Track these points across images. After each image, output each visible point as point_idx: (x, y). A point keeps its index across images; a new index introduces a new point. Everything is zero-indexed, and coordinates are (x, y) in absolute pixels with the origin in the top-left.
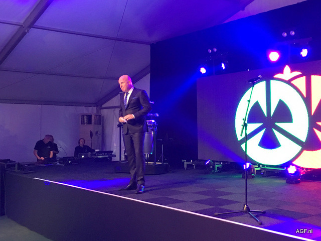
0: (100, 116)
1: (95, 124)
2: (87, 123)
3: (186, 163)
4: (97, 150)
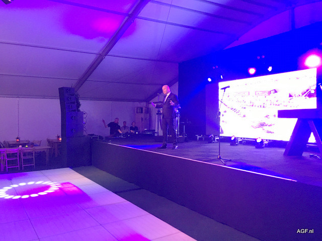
0: (148, 108)
1: (145, 113)
2: (140, 113)
3: (198, 137)
4: (145, 129)
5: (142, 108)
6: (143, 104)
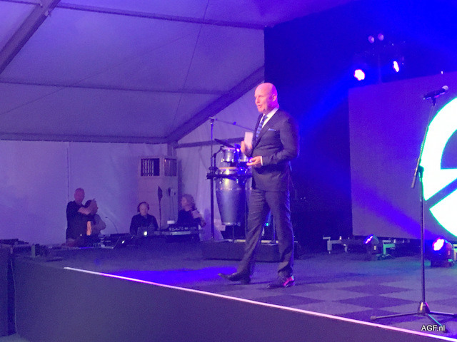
0: (174, 161)
1: (166, 174)
2: (150, 174)
3: (330, 243)
4: (170, 222)
6: (160, 150)
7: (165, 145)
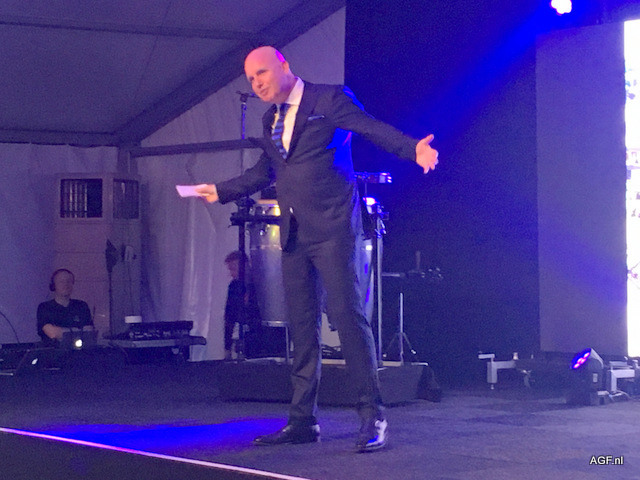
0: (133, 184)
1: (116, 214)
2: (81, 213)
3: (495, 366)
4: (131, 320)
5: (95, 185)
6: (102, 161)
7: (113, 151)
